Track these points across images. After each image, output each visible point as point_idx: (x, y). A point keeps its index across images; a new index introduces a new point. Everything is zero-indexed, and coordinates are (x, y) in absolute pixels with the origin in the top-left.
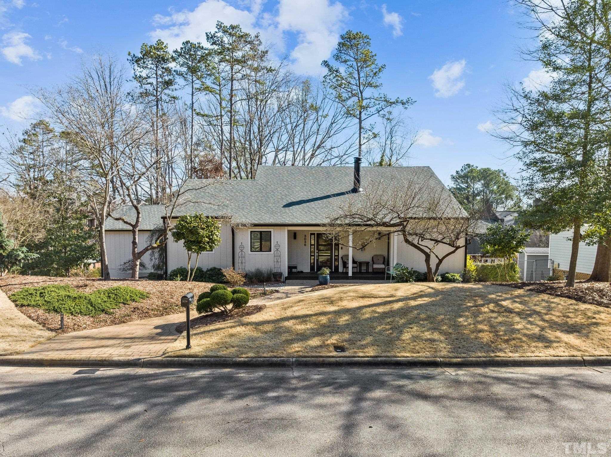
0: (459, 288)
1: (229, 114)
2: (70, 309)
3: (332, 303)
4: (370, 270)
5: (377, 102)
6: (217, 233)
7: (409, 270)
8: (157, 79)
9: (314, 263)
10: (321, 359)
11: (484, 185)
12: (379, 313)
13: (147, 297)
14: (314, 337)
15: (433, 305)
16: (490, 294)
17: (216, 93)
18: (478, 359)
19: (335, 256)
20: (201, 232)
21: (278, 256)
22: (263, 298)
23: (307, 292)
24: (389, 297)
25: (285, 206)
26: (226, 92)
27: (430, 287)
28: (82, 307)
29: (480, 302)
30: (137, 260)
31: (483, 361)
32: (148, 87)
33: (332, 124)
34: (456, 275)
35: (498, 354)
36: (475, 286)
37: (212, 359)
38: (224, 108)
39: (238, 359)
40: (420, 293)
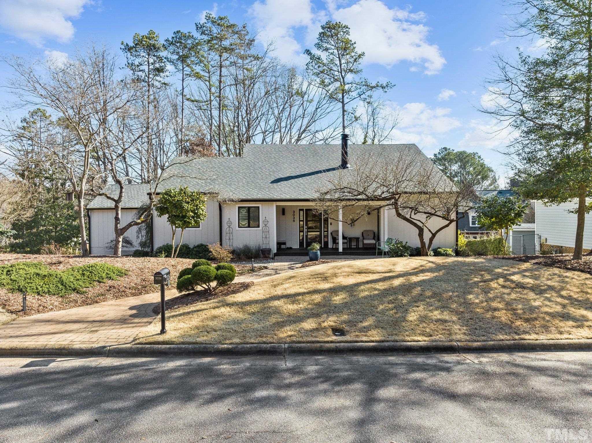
0: (461, 262)
1: (218, 99)
2: (37, 288)
3: (327, 280)
4: (361, 246)
5: (359, 87)
6: (203, 208)
7: (404, 244)
8: (149, 66)
9: (303, 238)
10: (318, 345)
11: (460, 167)
12: (379, 290)
13: (125, 275)
14: (308, 318)
15: (438, 280)
16: (496, 268)
17: (206, 81)
18: (501, 343)
19: (324, 231)
20: (186, 206)
21: (266, 233)
22: (251, 274)
23: (297, 268)
24: (388, 272)
25: (273, 182)
26: (215, 79)
27: (430, 262)
28: (51, 286)
29: (488, 277)
30: (119, 236)
31: (507, 345)
32: (140, 73)
33: (317, 109)
34: (448, 249)
35: (522, 336)
36: (476, 260)
37: (190, 346)
38: (213, 94)
39: (221, 346)
40: (421, 268)
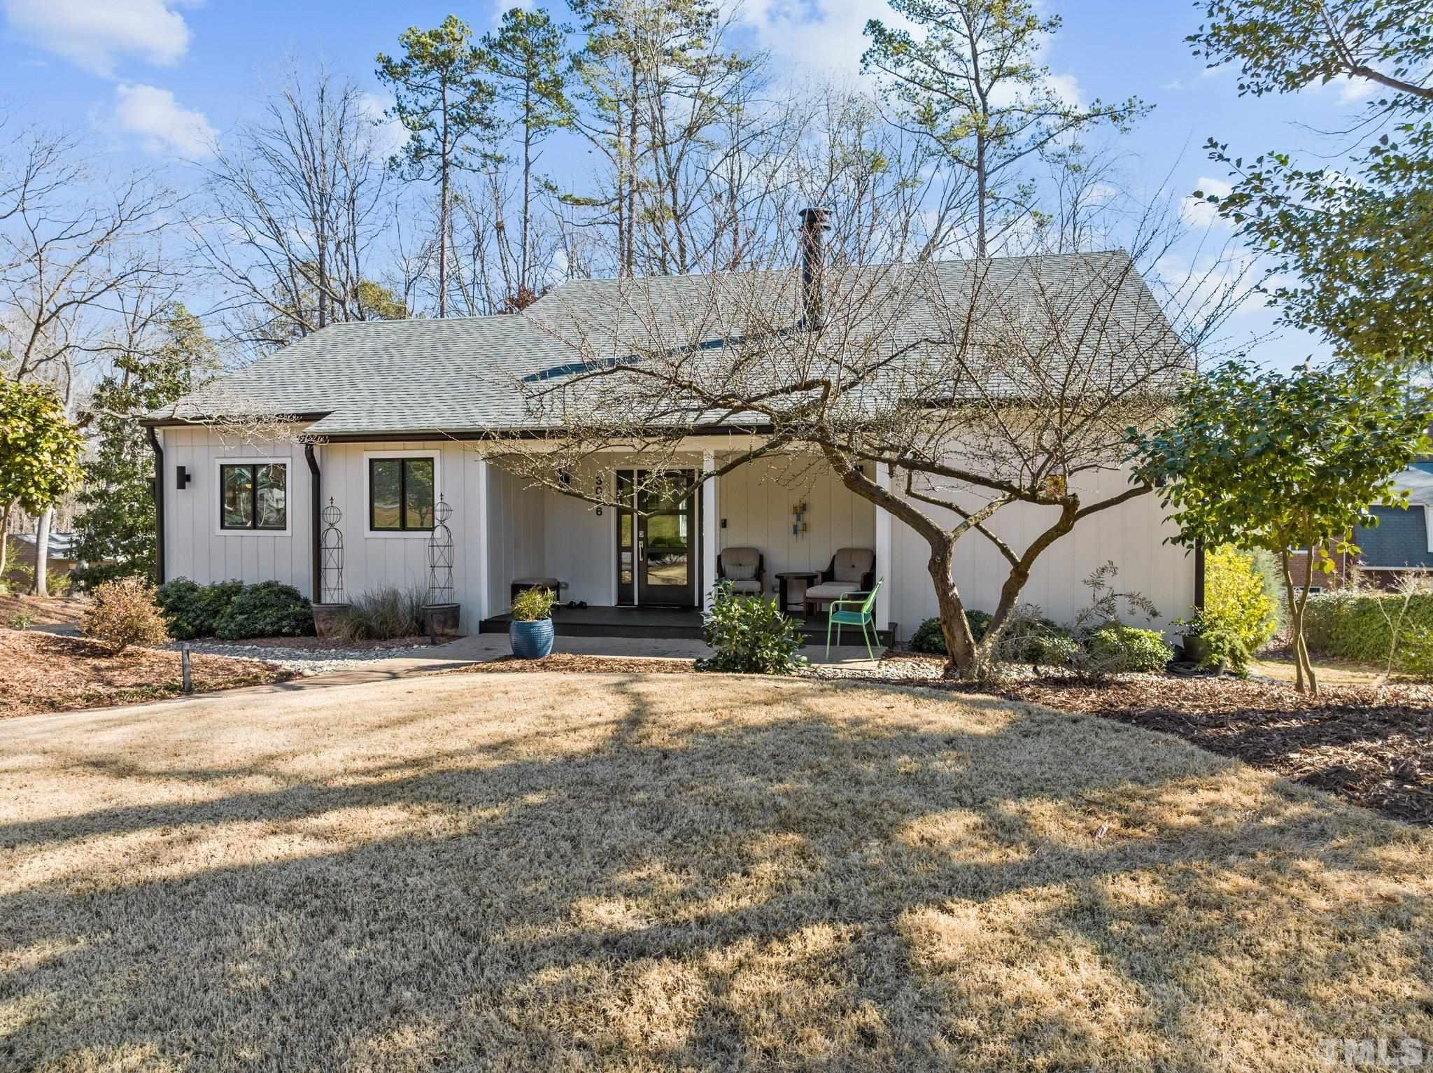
9: (631, 573)
21: (444, 547)
25: (529, 379)
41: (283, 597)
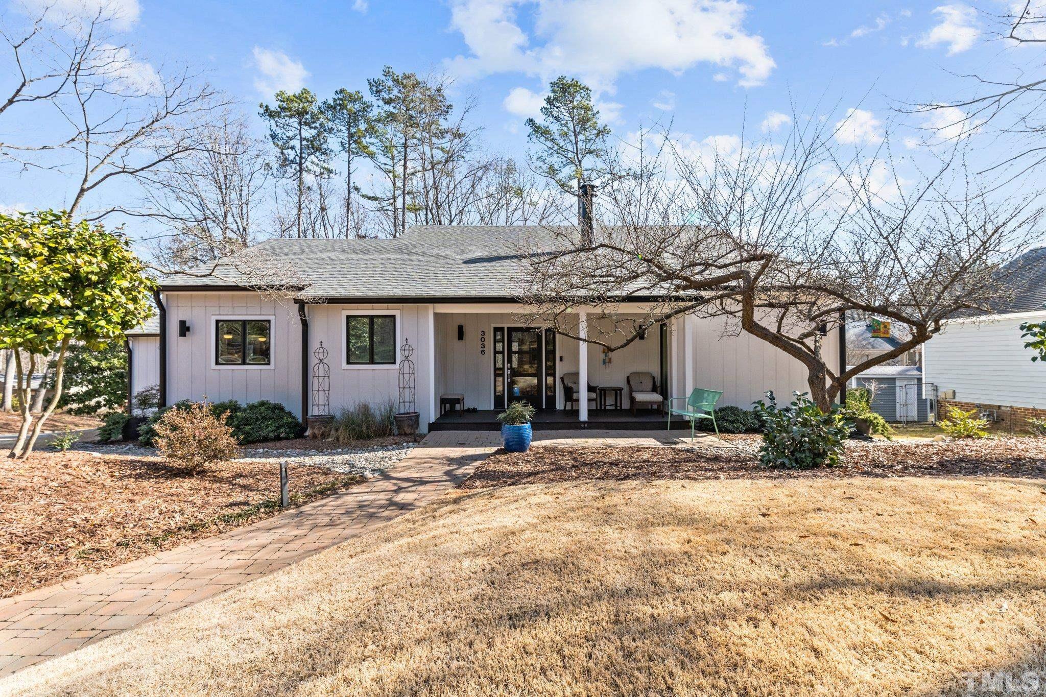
4: (626, 405)
9: (503, 390)
19: (547, 376)
21: (408, 376)
41: (277, 411)
